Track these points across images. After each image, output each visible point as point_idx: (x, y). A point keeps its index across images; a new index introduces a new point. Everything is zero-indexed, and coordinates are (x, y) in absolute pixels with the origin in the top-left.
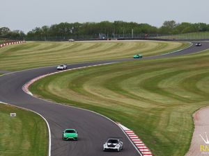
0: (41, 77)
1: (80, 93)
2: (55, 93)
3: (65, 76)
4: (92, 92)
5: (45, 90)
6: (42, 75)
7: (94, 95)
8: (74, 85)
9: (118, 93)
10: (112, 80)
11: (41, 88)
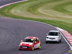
0: (7, 5)
1: (34, 14)
2: (15, 14)
3: (26, 4)
4: (44, 13)
5: (8, 12)
6: (8, 3)
7: (44, 15)
8: (31, 9)
9: (64, 13)
10: (60, 5)
11: (5, 12)
